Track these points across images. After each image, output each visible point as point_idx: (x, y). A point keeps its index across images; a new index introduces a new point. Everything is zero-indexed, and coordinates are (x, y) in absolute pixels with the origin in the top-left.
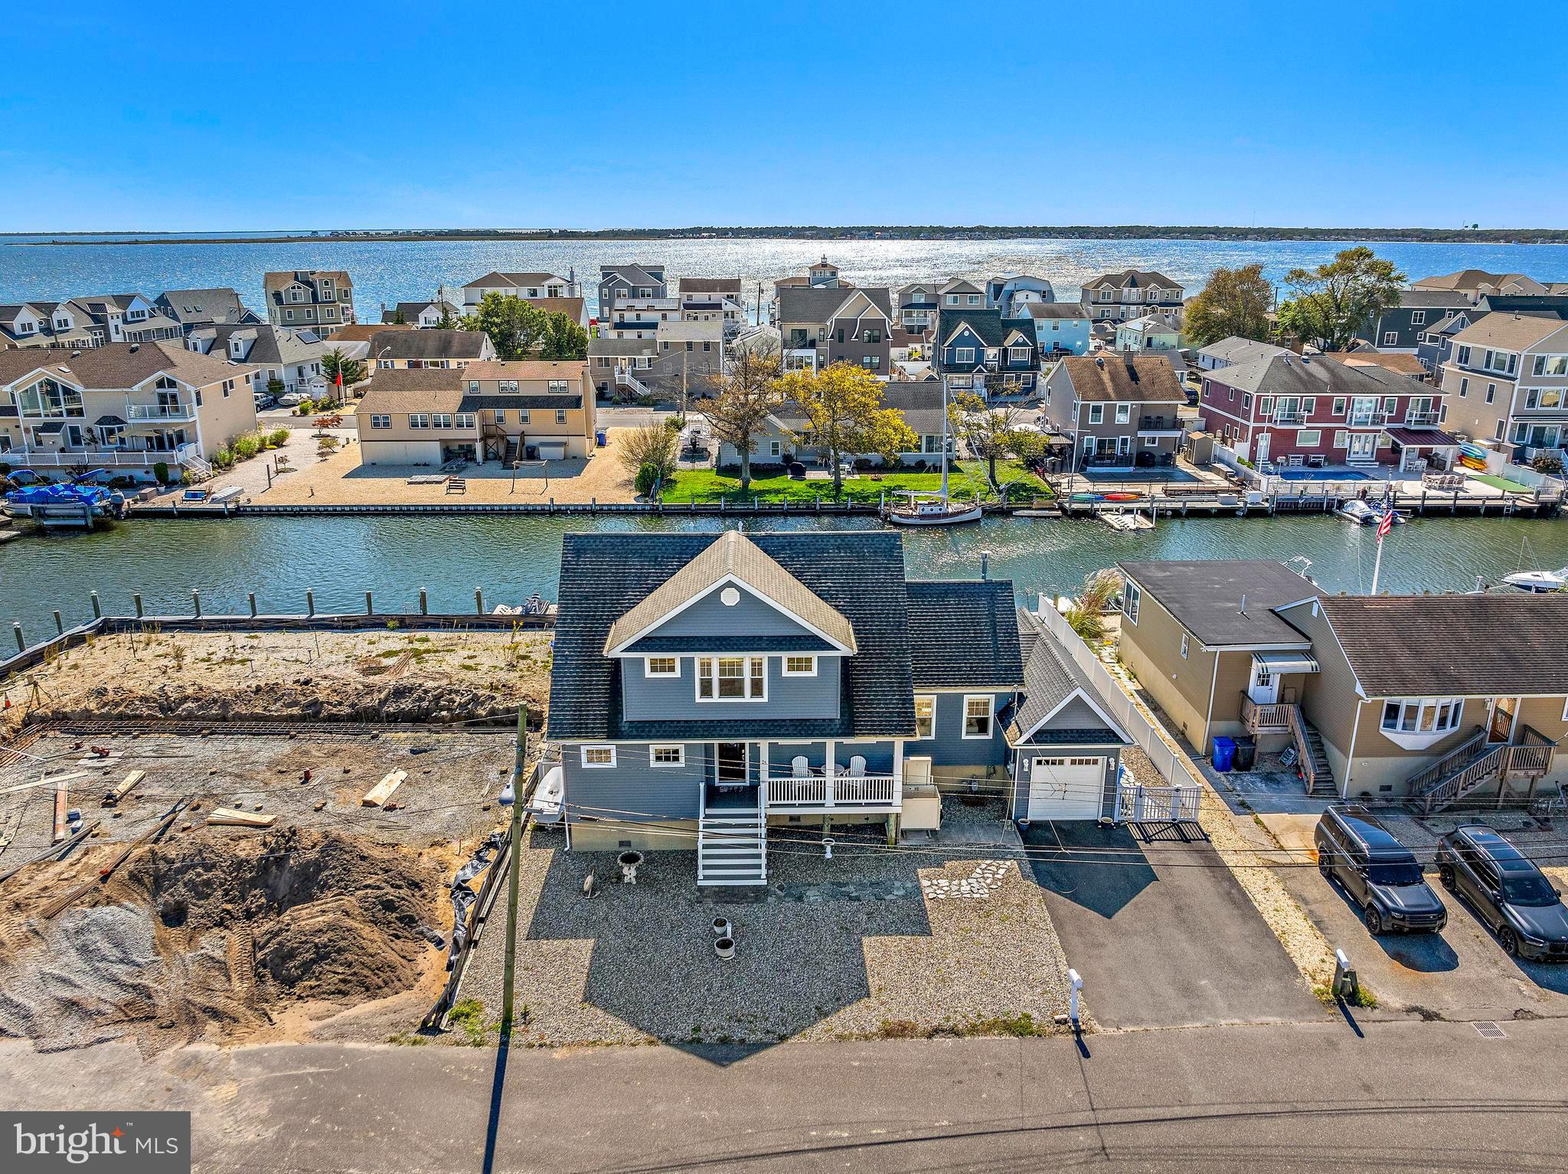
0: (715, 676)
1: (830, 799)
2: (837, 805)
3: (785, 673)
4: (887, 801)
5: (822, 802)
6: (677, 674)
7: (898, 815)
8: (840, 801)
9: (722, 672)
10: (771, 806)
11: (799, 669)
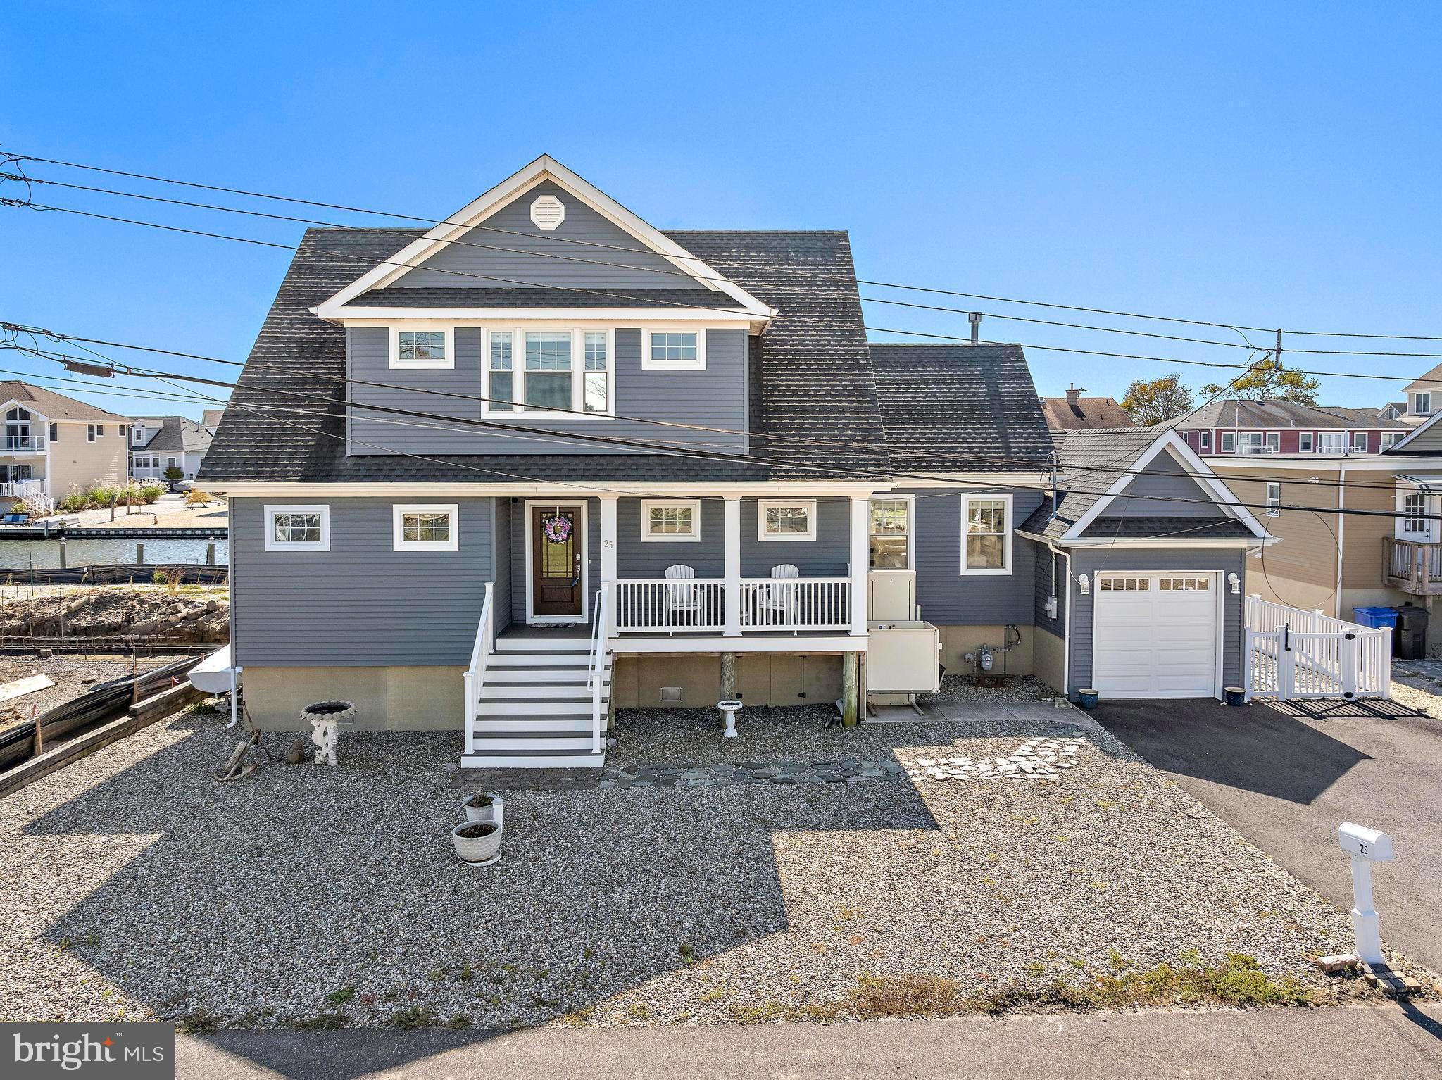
0: (519, 367)
1: (733, 625)
2: (745, 634)
3: (648, 363)
4: (840, 627)
5: (719, 628)
6: (448, 363)
7: (861, 655)
8: (751, 628)
9: (530, 358)
10: (623, 635)
11: (674, 356)
